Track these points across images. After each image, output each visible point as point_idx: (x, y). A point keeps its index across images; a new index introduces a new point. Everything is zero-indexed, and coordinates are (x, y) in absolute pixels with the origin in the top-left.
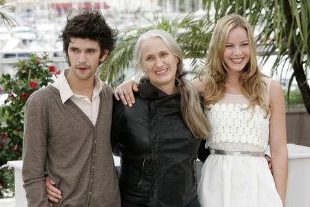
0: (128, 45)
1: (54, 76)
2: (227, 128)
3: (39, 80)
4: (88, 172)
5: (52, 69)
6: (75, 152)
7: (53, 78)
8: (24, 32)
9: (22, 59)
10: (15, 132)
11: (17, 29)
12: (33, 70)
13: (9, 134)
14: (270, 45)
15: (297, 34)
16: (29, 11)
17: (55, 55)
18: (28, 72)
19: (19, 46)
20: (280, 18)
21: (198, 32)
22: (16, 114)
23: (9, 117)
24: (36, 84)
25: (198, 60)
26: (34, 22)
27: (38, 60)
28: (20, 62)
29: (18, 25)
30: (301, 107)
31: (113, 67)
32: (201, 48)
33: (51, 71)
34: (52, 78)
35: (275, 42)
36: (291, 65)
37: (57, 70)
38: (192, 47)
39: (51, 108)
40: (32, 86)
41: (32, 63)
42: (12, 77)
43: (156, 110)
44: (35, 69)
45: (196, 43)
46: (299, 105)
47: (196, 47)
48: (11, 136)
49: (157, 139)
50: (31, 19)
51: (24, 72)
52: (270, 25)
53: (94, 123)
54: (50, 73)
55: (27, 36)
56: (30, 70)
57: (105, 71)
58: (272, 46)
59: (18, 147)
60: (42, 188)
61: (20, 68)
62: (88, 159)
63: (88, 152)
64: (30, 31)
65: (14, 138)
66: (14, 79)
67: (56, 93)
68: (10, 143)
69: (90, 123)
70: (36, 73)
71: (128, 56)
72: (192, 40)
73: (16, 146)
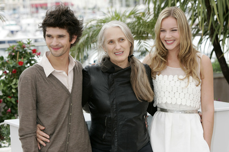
0: (90, 32)
1: (36, 56)
2: (167, 93)
3: (25, 59)
4: (66, 127)
5: (34, 51)
6: (57, 113)
7: (36, 58)
8: (12, 25)
9: (12, 45)
10: (8, 99)
11: (7, 23)
12: (20, 53)
13: (4, 100)
14: (195, 28)
15: (215, 20)
16: (14, 9)
17: (36, 41)
18: (17, 54)
19: (8, 35)
20: (202, 8)
21: (141, 21)
22: (9, 85)
23: (4, 87)
24: (22, 63)
25: (142, 41)
26: (18, 18)
27: (24, 45)
28: (10, 47)
29: (7, 20)
30: (219, 73)
31: (79, 49)
32: (144, 33)
33: (33, 53)
34: (34, 58)
35: (199, 26)
36: (211, 43)
37: (38, 52)
38: (137, 32)
39: (38, 80)
40: (19, 64)
41: (19, 47)
42: (5, 58)
43: (113, 80)
44: (22, 52)
45: (140, 29)
46: (218, 72)
47: (141, 32)
48: (6, 101)
49: (115, 102)
50: (17, 16)
51: (13, 54)
52: (194, 14)
53: (70, 91)
54: (33, 54)
55: (14, 28)
56: (18, 53)
57: (74, 52)
58: (197, 30)
59: (11, 110)
60: (33, 141)
61: (10, 51)
62: (66, 117)
63: (66, 112)
64: (16, 25)
65: (8, 103)
66: (7, 60)
67: (41, 69)
68: (5, 107)
69: (67, 91)
70: (22, 55)
71: (90, 40)
72: (137, 27)
73: (10, 109)
